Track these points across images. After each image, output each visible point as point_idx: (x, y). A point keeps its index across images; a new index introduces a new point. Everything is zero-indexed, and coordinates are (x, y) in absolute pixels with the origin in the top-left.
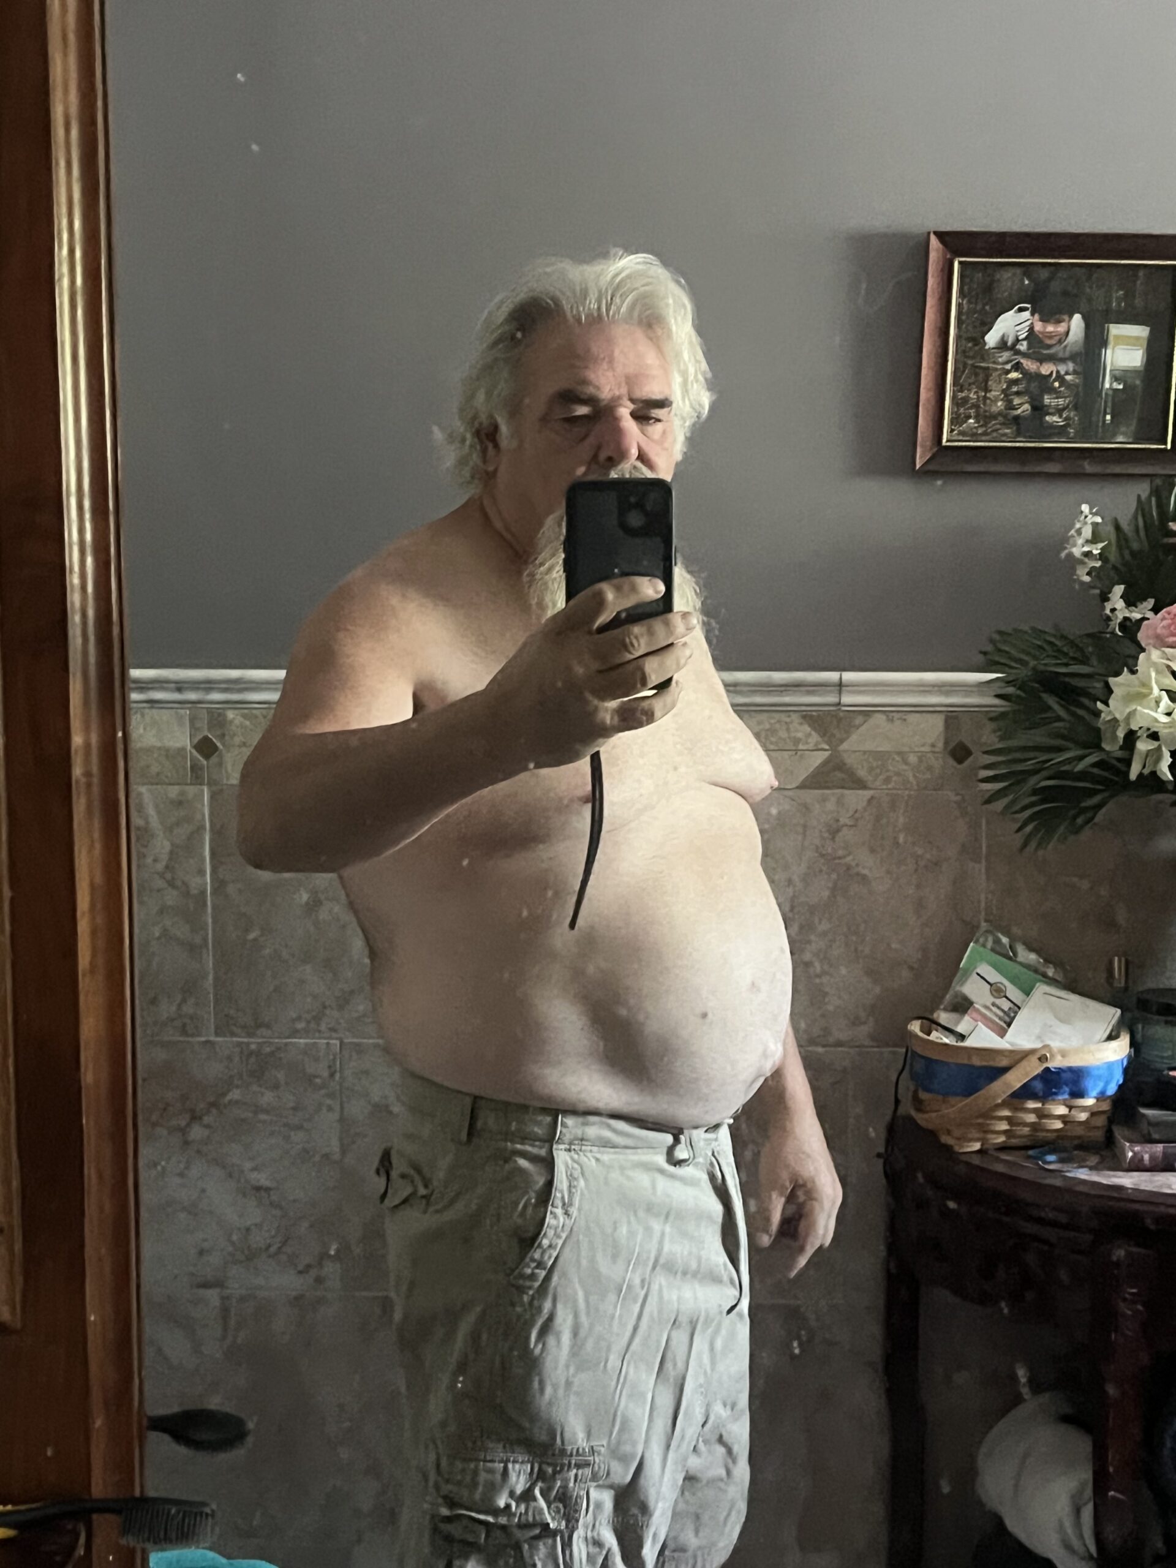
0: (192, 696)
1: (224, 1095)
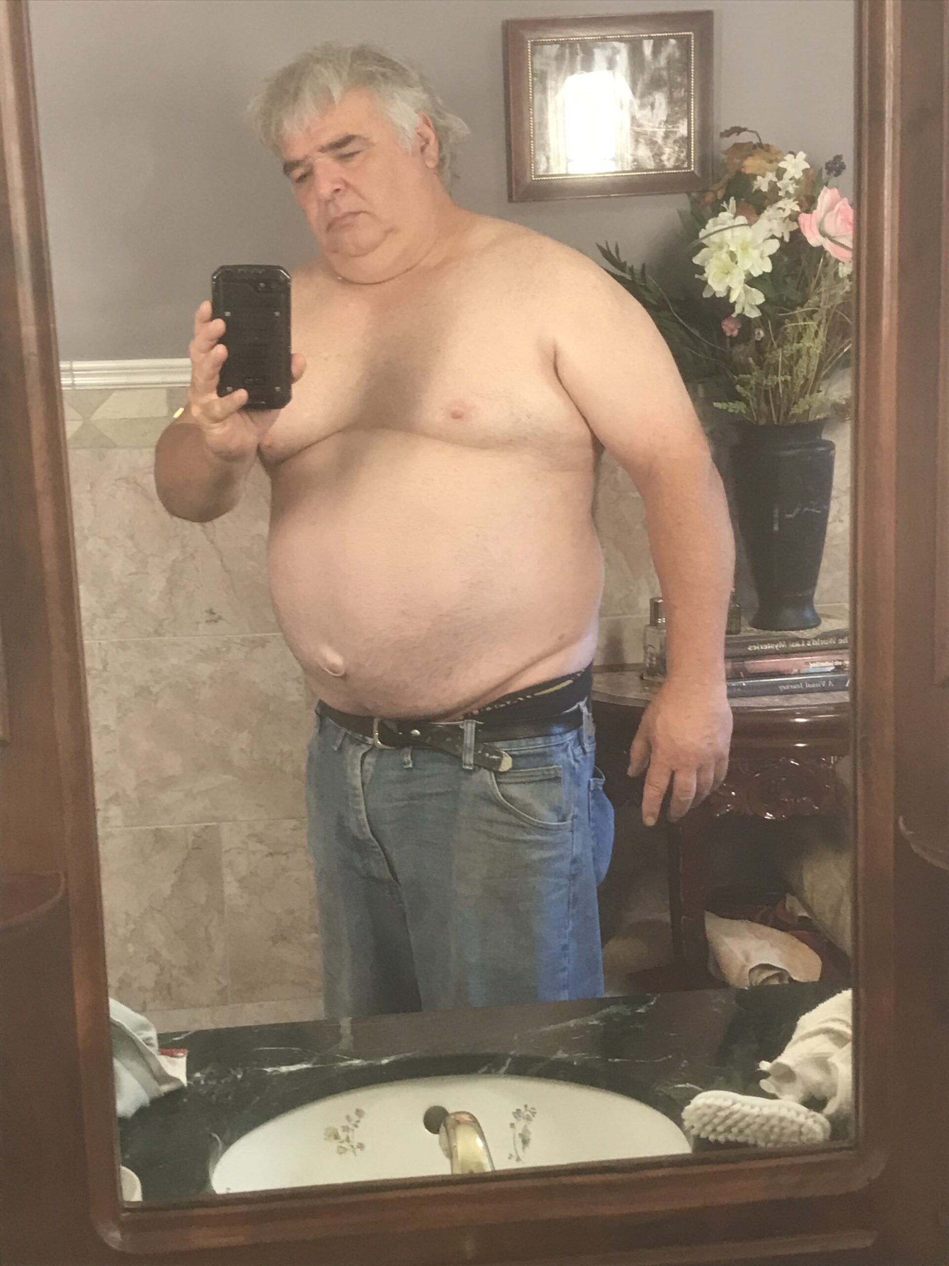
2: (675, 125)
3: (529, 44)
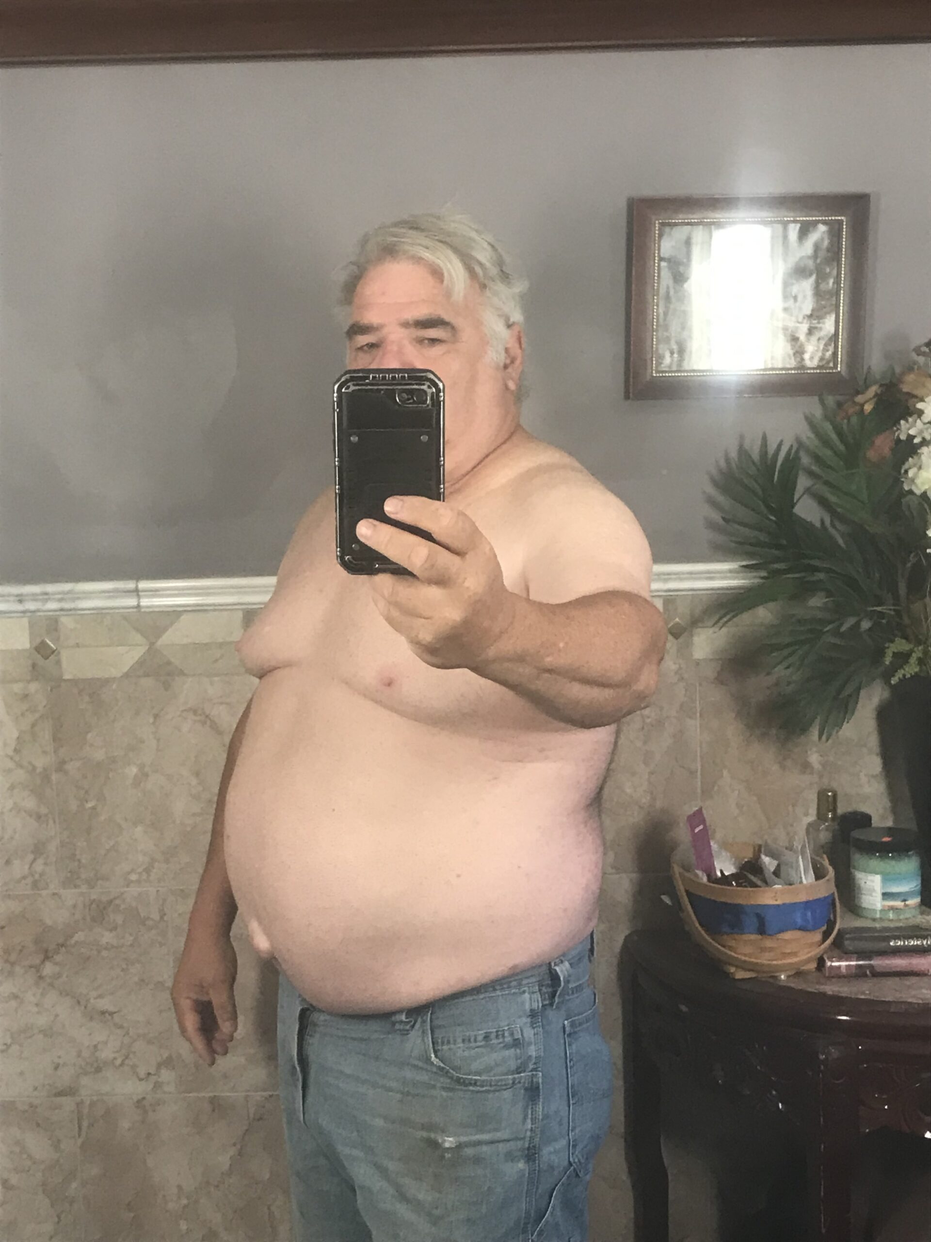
0: (31, 606)
1: (72, 937)
2: (821, 321)
3: (657, 225)
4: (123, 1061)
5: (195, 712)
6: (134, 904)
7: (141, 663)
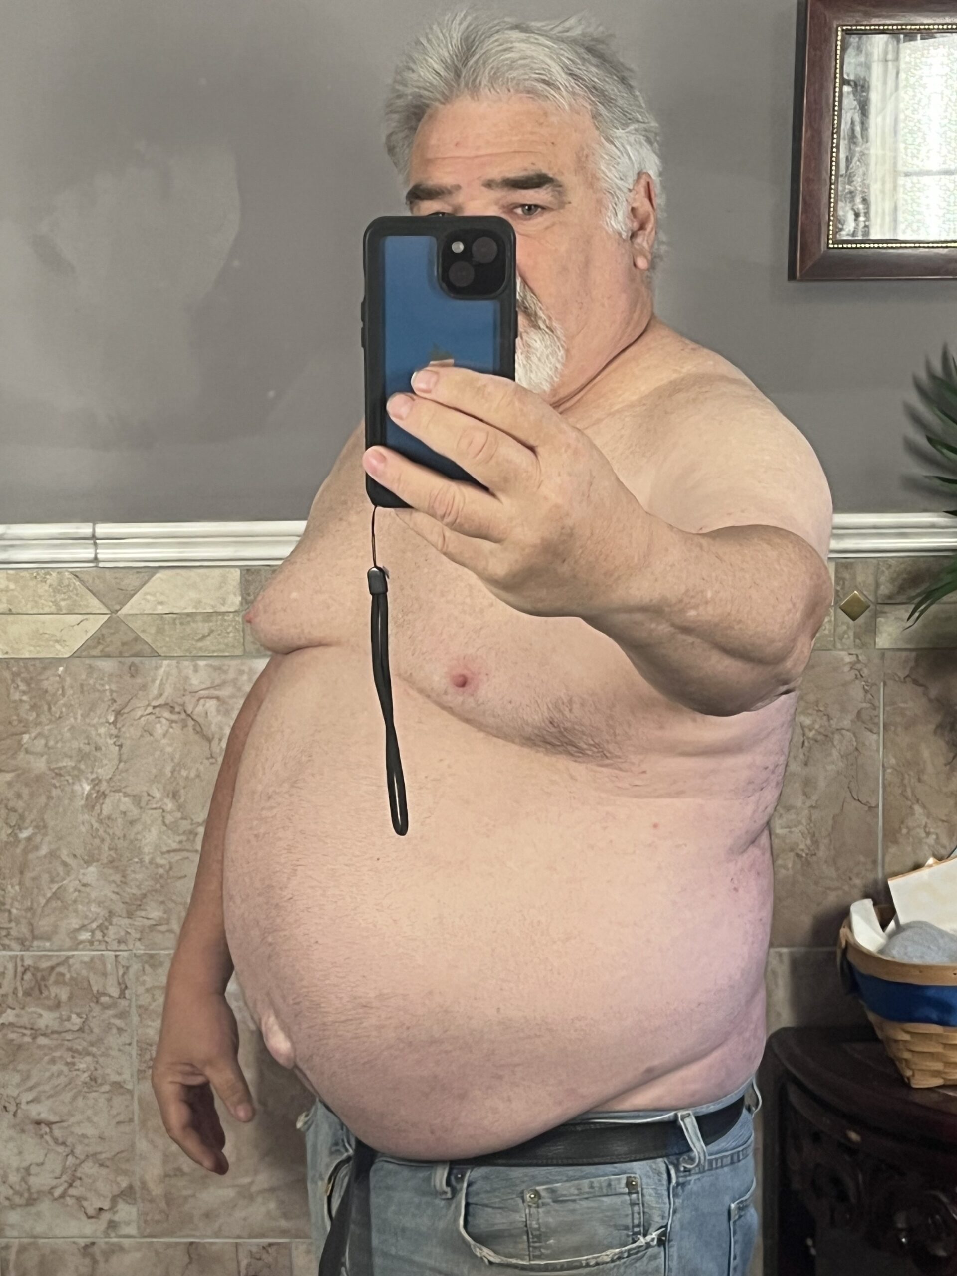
3: (840, 33)
4: (65, 1191)
5: (172, 709)
6: (84, 973)
7: (98, 639)
